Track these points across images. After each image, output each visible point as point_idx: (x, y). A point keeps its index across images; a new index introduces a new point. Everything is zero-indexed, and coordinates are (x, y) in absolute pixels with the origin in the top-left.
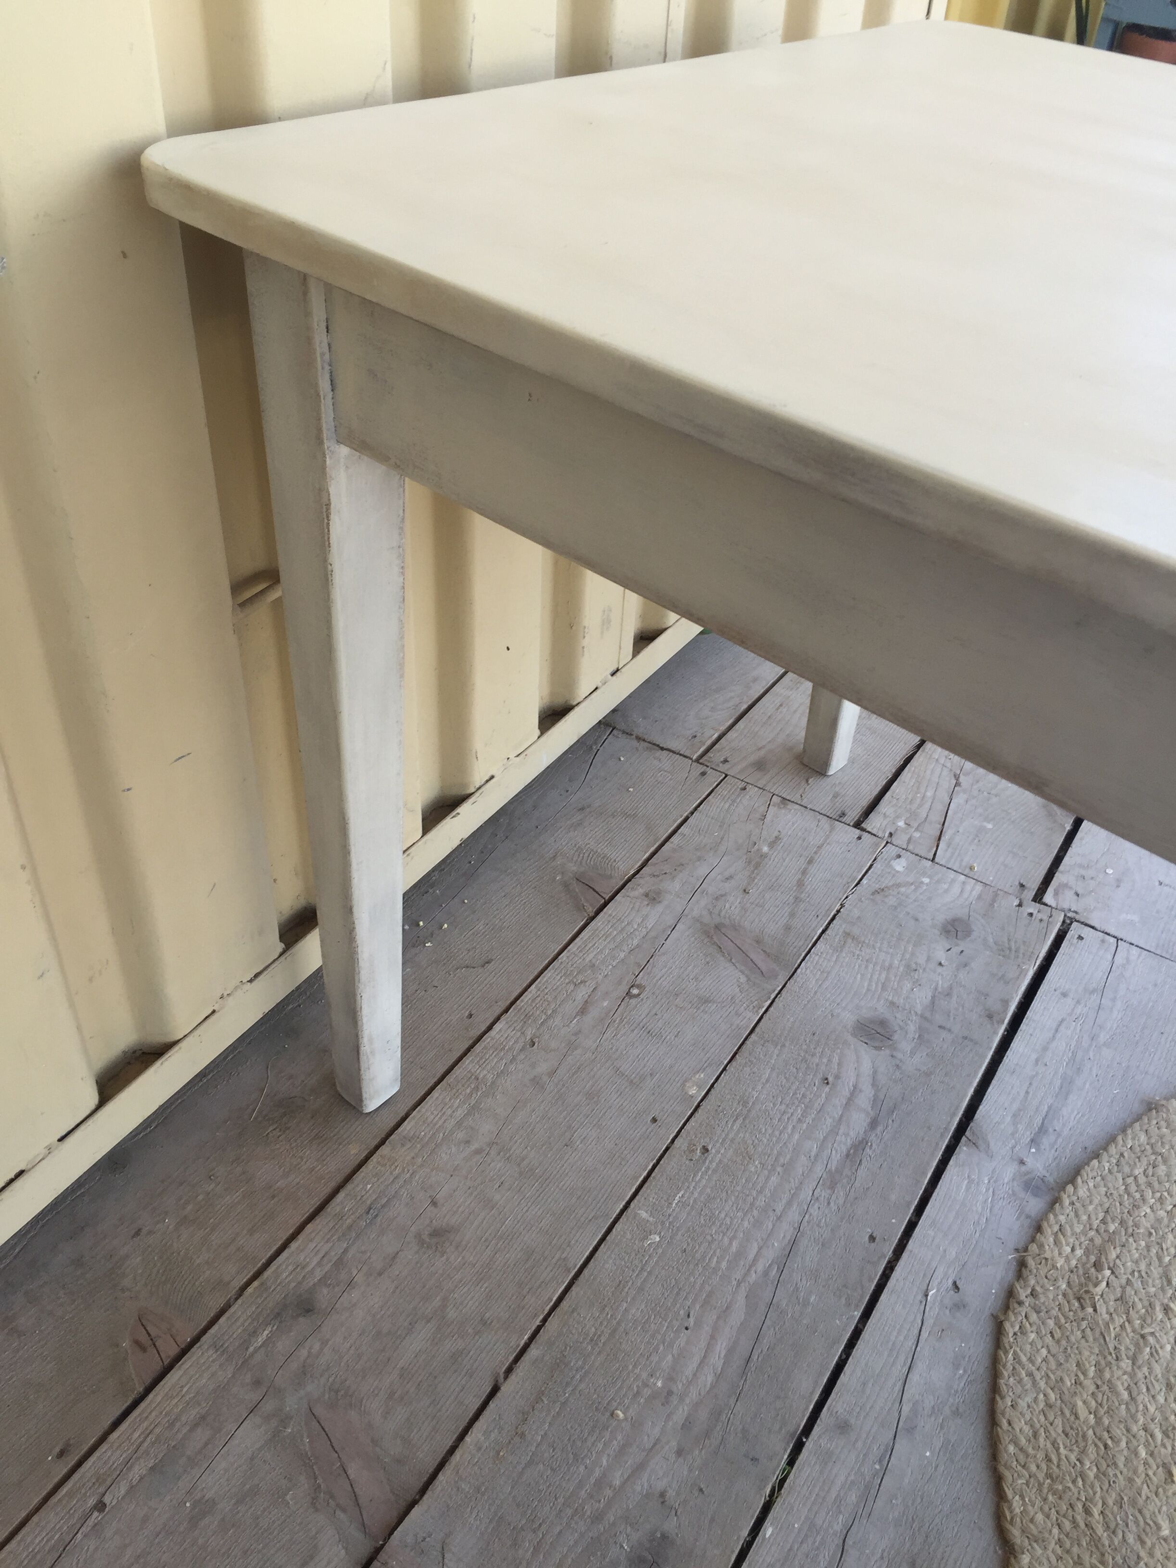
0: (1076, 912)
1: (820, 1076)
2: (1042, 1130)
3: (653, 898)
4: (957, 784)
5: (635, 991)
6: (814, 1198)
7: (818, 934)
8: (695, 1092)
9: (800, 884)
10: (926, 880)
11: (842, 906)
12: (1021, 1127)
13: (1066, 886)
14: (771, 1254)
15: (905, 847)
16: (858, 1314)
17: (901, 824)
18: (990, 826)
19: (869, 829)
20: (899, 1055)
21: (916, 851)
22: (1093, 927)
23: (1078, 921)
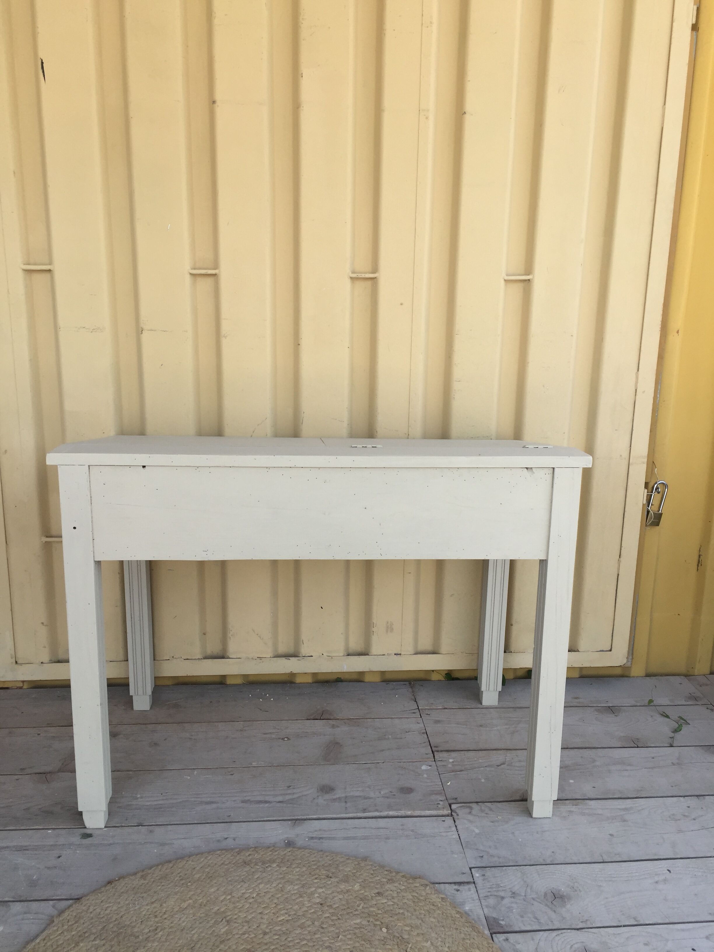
0: (458, 815)
1: (291, 785)
2: (320, 838)
3: (333, 726)
4: (498, 766)
5: (286, 739)
6: (234, 801)
7: (361, 763)
8: (254, 764)
9: (383, 750)
10: (425, 776)
11: (383, 763)
12: (316, 833)
13: (471, 808)
14: (204, 800)
15: (438, 765)
16: (196, 822)
17: (451, 760)
18: (483, 781)
19: (435, 754)
20: (320, 797)
21: (438, 769)
22: (455, 822)
23: (453, 818)
